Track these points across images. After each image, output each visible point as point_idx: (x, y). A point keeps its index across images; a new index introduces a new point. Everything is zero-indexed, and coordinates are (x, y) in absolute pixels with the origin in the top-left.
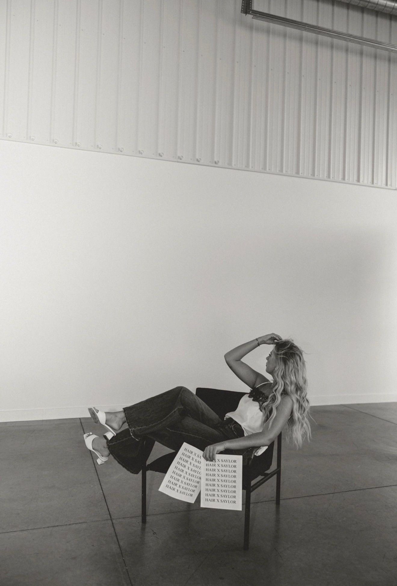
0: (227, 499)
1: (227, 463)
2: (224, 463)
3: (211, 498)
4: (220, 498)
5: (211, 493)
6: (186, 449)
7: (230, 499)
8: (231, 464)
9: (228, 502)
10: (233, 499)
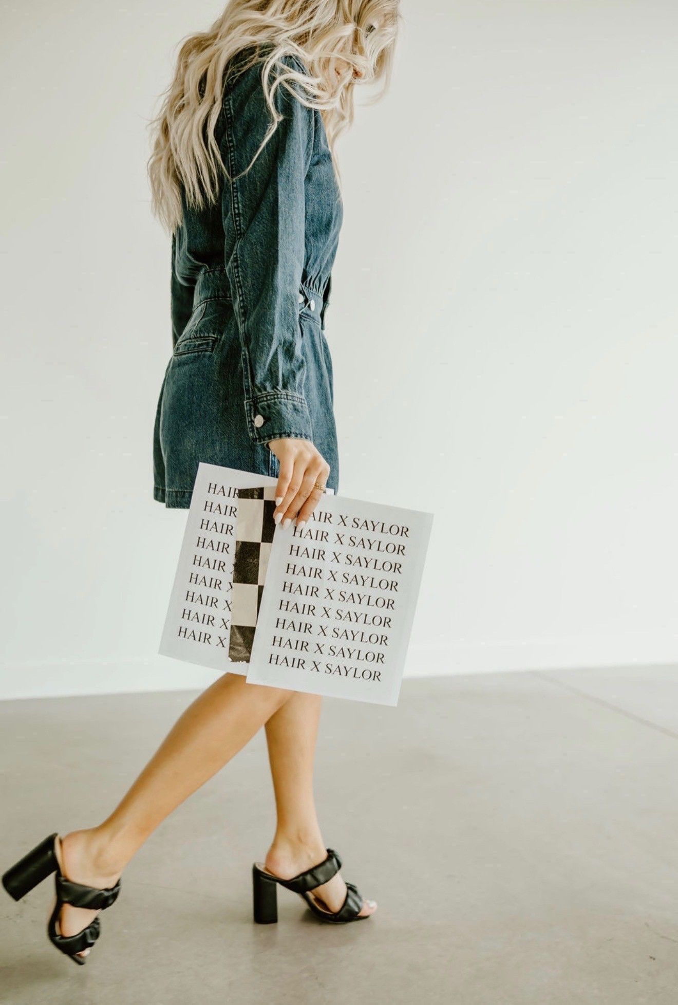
0: (351, 663)
1: (375, 536)
2: (361, 534)
3: (292, 654)
4: (325, 659)
5: (295, 636)
6: (212, 488)
7: (362, 665)
8: (386, 539)
9: (351, 673)
10: (374, 666)
